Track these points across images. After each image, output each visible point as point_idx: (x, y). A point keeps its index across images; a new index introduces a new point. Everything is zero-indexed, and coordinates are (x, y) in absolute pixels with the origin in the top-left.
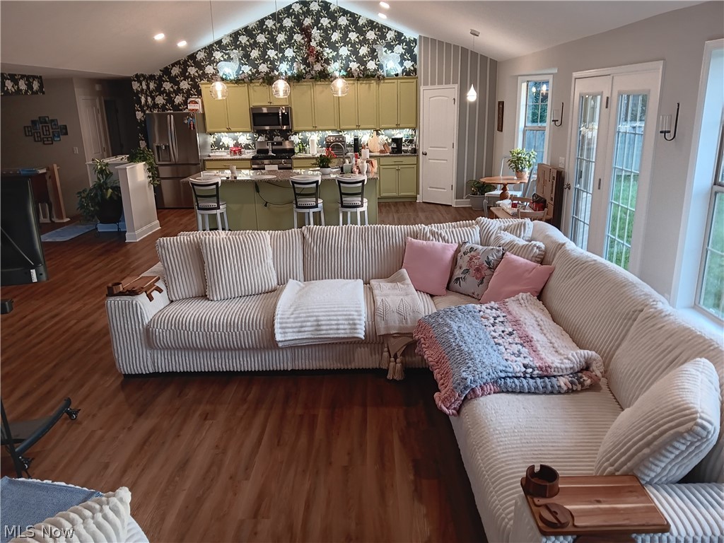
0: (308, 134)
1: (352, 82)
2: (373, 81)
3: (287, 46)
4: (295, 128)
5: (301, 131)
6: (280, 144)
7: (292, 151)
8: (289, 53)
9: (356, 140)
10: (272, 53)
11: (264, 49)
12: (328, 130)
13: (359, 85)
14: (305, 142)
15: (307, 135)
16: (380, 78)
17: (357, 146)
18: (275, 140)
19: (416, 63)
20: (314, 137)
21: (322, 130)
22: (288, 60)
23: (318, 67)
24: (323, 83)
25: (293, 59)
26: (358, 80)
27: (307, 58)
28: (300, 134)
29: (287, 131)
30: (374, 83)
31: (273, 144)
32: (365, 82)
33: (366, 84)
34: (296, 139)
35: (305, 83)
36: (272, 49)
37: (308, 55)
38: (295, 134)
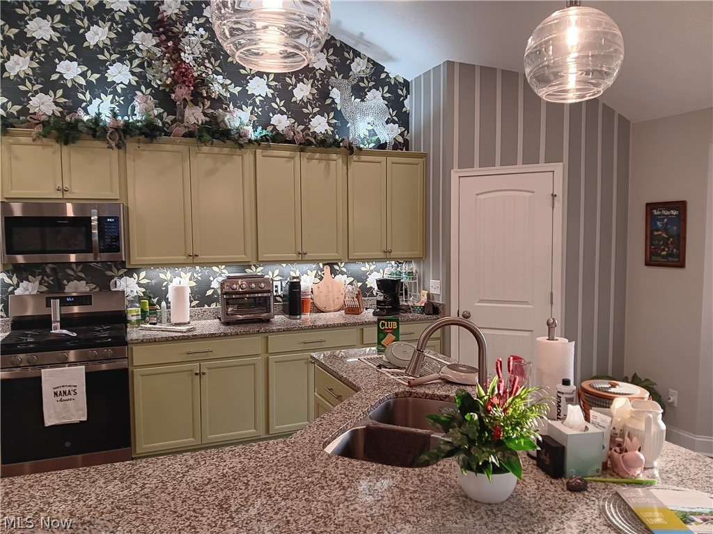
0: (165, 275)
1: (288, 153)
2: (334, 156)
3: (115, 56)
4: (135, 259)
5: (148, 266)
6: (82, 300)
7: (120, 319)
8: (120, 74)
9: (295, 286)
10: (70, 70)
11: (48, 56)
12: (217, 264)
13: (304, 161)
14: (156, 294)
15: (162, 276)
16: (351, 150)
17: (295, 300)
18: (67, 290)
19: (407, 128)
20: (180, 282)
21: (202, 265)
22: (115, 92)
23: (194, 116)
24: (216, 150)
25: (130, 91)
26: (302, 150)
27: (172, 88)
28: (143, 274)
29: (107, 265)
30: (337, 160)
31: (64, 303)
32: (317, 156)
33: (320, 159)
34: (130, 286)
35: (168, 147)
36: (71, 59)
37: (175, 82)
38: (130, 273)
